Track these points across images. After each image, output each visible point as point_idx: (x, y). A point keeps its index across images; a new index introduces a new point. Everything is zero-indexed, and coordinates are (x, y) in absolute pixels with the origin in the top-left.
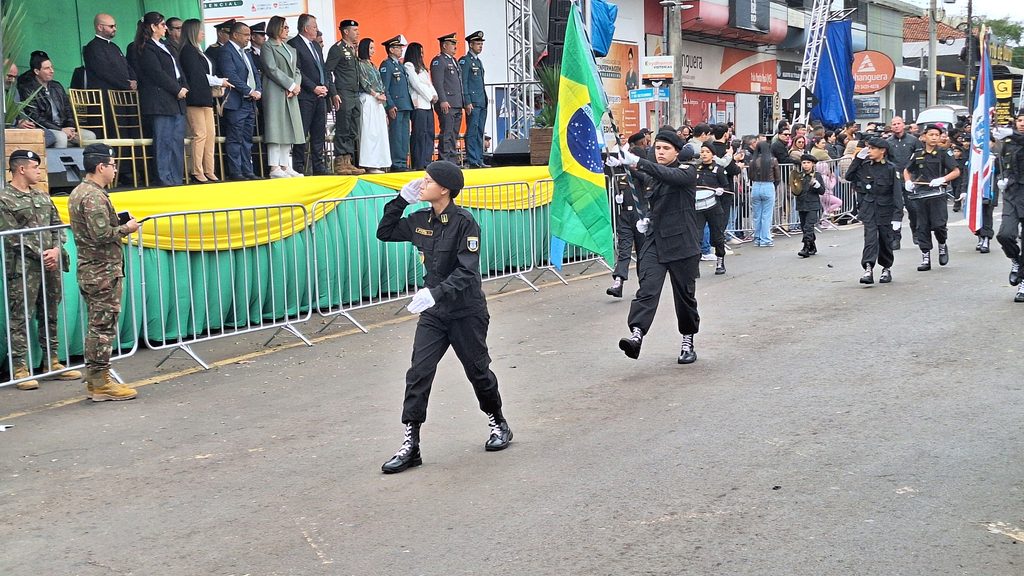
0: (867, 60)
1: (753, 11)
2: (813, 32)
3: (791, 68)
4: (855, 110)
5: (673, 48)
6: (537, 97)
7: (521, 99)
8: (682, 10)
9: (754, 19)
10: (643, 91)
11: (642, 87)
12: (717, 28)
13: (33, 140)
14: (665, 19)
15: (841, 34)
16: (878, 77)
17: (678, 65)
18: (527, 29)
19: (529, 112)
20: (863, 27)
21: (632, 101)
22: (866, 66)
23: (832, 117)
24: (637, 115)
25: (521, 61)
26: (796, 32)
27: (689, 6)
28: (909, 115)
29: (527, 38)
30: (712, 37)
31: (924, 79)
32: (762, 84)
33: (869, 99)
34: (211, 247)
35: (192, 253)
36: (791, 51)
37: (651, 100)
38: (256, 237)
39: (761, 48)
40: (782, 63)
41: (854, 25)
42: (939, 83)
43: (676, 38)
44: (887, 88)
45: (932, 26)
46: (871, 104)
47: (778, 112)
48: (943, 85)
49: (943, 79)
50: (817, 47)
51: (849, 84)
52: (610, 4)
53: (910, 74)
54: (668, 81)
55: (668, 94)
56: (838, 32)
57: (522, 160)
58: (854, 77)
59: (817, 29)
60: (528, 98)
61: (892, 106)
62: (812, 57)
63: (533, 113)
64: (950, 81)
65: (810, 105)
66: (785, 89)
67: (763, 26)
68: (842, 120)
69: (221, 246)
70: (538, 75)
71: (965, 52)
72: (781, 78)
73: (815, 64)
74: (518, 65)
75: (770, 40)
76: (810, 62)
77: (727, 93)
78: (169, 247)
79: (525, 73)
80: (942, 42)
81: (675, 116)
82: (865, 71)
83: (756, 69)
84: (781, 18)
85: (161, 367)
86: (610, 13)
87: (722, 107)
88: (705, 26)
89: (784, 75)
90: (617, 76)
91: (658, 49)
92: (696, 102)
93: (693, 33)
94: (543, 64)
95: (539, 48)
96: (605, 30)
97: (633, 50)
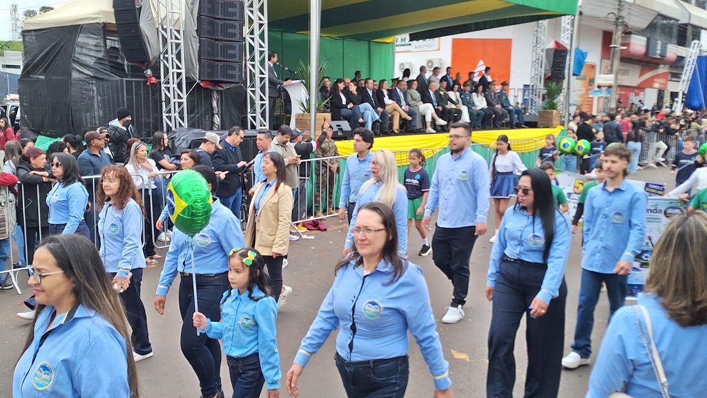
1: (659, 48)
2: (689, 61)
3: (676, 76)
5: (615, 68)
6: (544, 95)
7: (536, 95)
8: (622, 50)
9: (658, 52)
10: (596, 91)
11: (596, 89)
12: (639, 57)
14: (612, 53)
17: (616, 77)
18: (541, 63)
19: (539, 102)
21: (591, 96)
23: (696, 103)
24: (592, 101)
25: (537, 78)
26: (681, 59)
27: (625, 48)
29: (541, 67)
30: (637, 60)
32: (660, 84)
36: (677, 68)
37: (600, 96)
39: (661, 66)
40: (672, 73)
43: (617, 63)
47: (667, 99)
50: (691, 69)
52: (584, 51)
54: (610, 87)
55: (609, 93)
56: (703, 62)
57: (532, 125)
59: (692, 60)
60: (539, 95)
62: (688, 74)
63: (541, 102)
65: (684, 100)
66: (672, 87)
67: (663, 55)
68: (701, 106)
70: (546, 85)
73: (689, 77)
74: (536, 80)
75: (666, 62)
77: (640, 88)
79: (539, 84)
81: (612, 101)
83: (657, 76)
84: (673, 51)
86: (584, 55)
87: (637, 94)
88: (633, 55)
89: (673, 79)
90: (584, 79)
91: (606, 67)
92: (623, 92)
93: (626, 59)
94: (548, 80)
95: (547, 72)
96: (580, 64)
97: (593, 67)
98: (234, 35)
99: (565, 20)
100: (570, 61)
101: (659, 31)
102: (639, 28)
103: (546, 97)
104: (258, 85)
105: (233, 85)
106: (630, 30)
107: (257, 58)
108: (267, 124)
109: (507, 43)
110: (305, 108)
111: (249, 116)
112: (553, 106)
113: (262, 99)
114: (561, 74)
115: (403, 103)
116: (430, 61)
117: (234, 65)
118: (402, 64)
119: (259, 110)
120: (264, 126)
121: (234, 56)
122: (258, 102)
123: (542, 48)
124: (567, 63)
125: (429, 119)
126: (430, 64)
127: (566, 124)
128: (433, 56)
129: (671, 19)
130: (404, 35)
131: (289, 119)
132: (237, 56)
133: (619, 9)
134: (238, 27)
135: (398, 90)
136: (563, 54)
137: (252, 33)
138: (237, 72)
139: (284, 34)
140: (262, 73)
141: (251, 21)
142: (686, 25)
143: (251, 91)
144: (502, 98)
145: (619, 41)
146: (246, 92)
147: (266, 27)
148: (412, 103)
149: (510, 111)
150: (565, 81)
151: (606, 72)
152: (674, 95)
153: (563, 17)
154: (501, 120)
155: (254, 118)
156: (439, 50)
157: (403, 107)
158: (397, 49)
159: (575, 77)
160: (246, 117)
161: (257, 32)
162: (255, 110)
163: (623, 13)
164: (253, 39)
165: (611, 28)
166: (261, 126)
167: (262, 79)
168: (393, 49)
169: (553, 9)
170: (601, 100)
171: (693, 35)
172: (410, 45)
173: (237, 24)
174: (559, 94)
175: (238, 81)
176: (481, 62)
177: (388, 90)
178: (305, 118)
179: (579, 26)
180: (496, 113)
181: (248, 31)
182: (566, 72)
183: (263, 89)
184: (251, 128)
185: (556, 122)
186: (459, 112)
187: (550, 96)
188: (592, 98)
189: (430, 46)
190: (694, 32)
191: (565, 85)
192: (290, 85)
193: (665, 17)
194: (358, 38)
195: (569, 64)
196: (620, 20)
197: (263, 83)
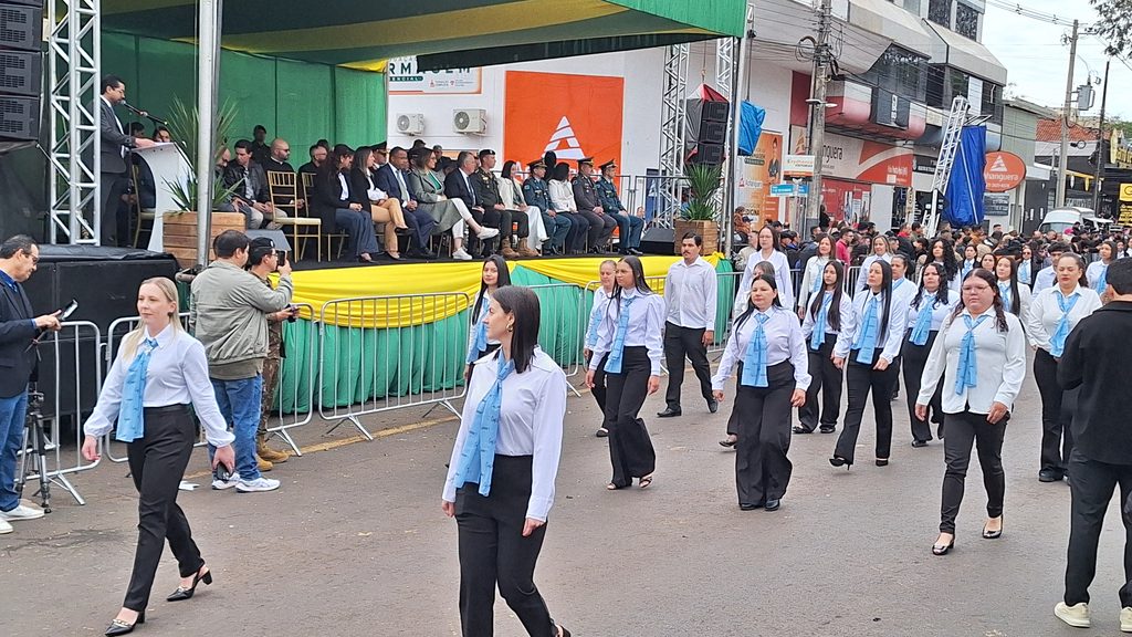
0: (1000, 160)
1: (894, 108)
2: (949, 135)
3: (926, 163)
4: (983, 207)
5: (815, 143)
7: (670, 191)
8: (826, 108)
9: (894, 115)
10: (783, 187)
11: (783, 182)
12: (859, 124)
13: (235, 222)
14: (810, 115)
15: (976, 140)
16: (1008, 177)
17: (819, 160)
18: (680, 127)
19: (676, 203)
20: (997, 128)
21: (773, 195)
22: (999, 166)
23: (962, 215)
24: (777, 207)
25: (672, 156)
26: (934, 130)
27: (834, 106)
28: (1037, 213)
29: (679, 136)
30: (855, 130)
31: (1054, 178)
32: (898, 176)
33: (999, 197)
34: (384, 325)
35: (365, 329)
36: (929, 147)
37: (791, 195)
38: (422, 317)
39: (899, 143)
40: (918, 157)
41: (990, 125)
42: (1068, 182)
43: (818, 132)
44: (1018, 187)
45: (1065, 131)
46: (1001, 201)
47: (911, 204)
48: (1072, 185)
49: (1073, 178)
50: (952, 150)
51: (980, 185)
52: (758, 107)
53: (1040, 172)
54: (808, 178)
55: (807, 190)
56: (973, 138)
57: (665, 249)
58: (986, 177)
59: (953, 133)
60: (676, 190)
61: (1022, 203)
62: (947, 156)
63: (680, 204)
64: (1080, 182)
65: (941, 207)
66: (921, 182)
67: (902, 123)
68: (971, 218)
69: (390, 324)
70: (688, 170)
71: (1096, 154)
72: (917, 171)
73: (949, 165)
74: (669, 160)
75: (908, 135)
76: (944, 162)
77: (864, 183)
78: (346, 324)
79: (675, 168)
80: (1073, 145)
81: (813, 206)
82: (996, 170)
83: (894, 162)
84: (920, 115)
85: (331, 432)
86: (758, 116)
87: (858, 196)
88: (846, 120)
89: (920, 168)
90: (761, 163)
91: (801, 141)
92: (833, 191)
93: (836, 126)
94: (692, 161)
95: (690, 146)
96: (752, 132)
97: (777, 140)
98: (22, 35)
99: (723, 47)
100: (735, 129)
101: (893, 75)
102: (858, 69)
103: (690, 194)
104: (76, 145)
105: (16, 145)
106: (840, 72)
107: (76, 89)
108: (96, 233)
109: (614, 86)
110: (185, 199)
111: (54, 214)
112: (704, 214)
113: (86, 179)
114: (717, 150)
115: (406, 195)
116: (460, 115)
117: (19, 102)
118: (404, 118)
119: (76, 201)
120: (91, 237)
121: (21, 81)
122: (76, 185)
123: (680, 97)
124: (729, 129)
125: (459, 231)
126: (461, 120)
127: (728, 249)
128: (468, 104)
129: (915, 54)
130: (409, 57)
131: (149, 223)
132: (28, 81)
133: (821, 31)
134: (30, 19)
135: (394, 169)
136: (719, 111)
137: (64, 33)
138: (25, 118)
139: (142, 41)
140: (85, 121)
141: (62, 9)
142: (942, 67)
143: (58, 159)
144: (606, 193)
145: (823, 92)
146: (48, 161)
147: (96, 22)
148: (424, 197)
149: (621, 222)
150: (726, 165)
151: (801, 151)
152: (923, 198)
153: (719, 40)
154: (602, 236)
155: (66, 219)
156: (479, 92)
157: (405, 205)
158: (392, 86)
159: (743, 158)
160: (47, 218)
161: (76, 33)
162: (68, 202)
163: (830, 40)
164: (65, 47)
165: (807, 66)
166: (82, 238)
167: (86, 135)
168: (385, 85)
169: (701, 23)
170: (793, 204)
171: (954, 87)
172: (420, 78)
173: (29, 12)
174: (713, 190)
175: (28, 138)
176: (564, 122)
177: (371, 169)
178: (186, 220)
179: (749, 58)
180: (593, 223)
181: (54, 29)
182: (727, 146)
183: (87, 156)
184: (59, 242)
185: (709, 244)
186: (522, 219)
187: (698, 193)
188: (777, 199)
189: (462, 83)
190: (955, 80)
191: (725, 173)
192: (154, 149)
193: (904, 51)
194: (309, 58)
195: (732, 132)
196: (824, 53)
197: (88, 142)
